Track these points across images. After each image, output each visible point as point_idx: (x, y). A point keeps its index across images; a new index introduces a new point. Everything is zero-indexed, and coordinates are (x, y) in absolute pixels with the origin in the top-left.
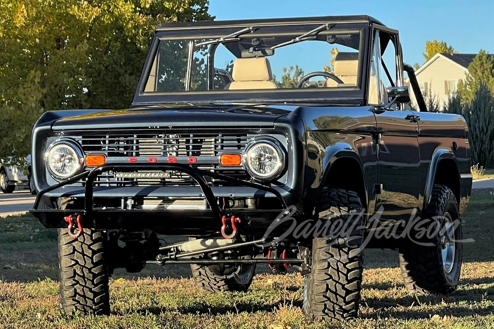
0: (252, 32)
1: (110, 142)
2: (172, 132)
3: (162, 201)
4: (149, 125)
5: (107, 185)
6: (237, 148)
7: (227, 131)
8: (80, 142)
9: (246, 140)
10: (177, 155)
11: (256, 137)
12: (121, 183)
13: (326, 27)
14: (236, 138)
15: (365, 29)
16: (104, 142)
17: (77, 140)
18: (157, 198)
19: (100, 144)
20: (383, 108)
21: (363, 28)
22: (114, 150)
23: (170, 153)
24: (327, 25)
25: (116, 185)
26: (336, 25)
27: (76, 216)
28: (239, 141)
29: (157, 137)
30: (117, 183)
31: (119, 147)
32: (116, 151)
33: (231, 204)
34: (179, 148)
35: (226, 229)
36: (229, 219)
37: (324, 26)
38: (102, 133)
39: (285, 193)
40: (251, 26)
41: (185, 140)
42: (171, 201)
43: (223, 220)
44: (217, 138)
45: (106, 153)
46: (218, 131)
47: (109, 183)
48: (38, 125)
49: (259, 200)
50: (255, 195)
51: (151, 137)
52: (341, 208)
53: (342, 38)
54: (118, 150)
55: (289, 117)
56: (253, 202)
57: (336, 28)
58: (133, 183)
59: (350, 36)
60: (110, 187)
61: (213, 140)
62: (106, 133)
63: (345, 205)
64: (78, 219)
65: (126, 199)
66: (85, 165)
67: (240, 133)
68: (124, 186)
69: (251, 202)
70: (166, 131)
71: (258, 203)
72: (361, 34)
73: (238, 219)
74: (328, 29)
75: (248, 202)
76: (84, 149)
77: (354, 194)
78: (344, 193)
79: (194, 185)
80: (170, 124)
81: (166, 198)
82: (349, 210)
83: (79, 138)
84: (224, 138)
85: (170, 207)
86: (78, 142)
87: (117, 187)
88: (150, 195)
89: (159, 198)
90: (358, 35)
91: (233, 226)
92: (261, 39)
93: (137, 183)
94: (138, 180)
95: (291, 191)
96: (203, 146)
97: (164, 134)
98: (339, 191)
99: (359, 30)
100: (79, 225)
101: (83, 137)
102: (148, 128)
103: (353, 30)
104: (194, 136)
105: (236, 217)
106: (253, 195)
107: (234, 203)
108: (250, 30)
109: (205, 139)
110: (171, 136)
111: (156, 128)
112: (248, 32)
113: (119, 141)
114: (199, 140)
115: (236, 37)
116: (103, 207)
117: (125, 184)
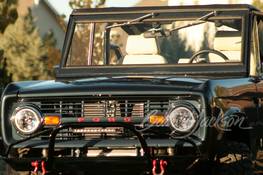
0: (153, 17)
1: (63, 106)
2: (111, 99)
3: (102, 150)
4: (93, 93)
5: (61, 139)
6: (160, 111)
7: (154, 98)
8: (40, 106)
9: (168, 105)
10: (115, 116)
11: (176, 103)
12: (71, 137)
13: (214, 13)
14: (159, 103)
15: (246, 16)
16: (58, 107)
17: (37, 105)
18: (98, 148)
19: (54, 108)
20: (260, 78)
21: (245, 15)
22: (65, 112)
23: (110, 114)
24: (215, 12)
25: (67, 139)
26: (222, 12)
27: (41, 162)
28: (162, 105)
29: (99, 102)
30: (68, 137)
31: (68, 110)
32: (66, 113)
33: (155, 152)
34: (116, 111)
35: (156, 170)
36: (159, 162)
37: (212, 13)
38: (57, 100)
39: (198, 144)
40: (152, 13)
41: (119, 105)
42: (109, 151)
43: (154, 163)
44: (146, 103)
45: (60, 115)
46: (147, 99)
47: (63, 137)
48: (6, 94)
49: (178, 149)
50: (176, 145)
51: (94, 103)
52: (236, 155)
53: (227, 22)
54: (68, 112)
55: (200, 87)
56: (173, 150)
57: (222, 15)
58: (81, 137)
59: (234, 21)
60: (63, 141)
61: (143, 104)
62: (60, 100)
63: (239, 153)
64: (42, 164)
65: (75, 149)
66: (43, 124)
67: (164, 99)
68: (73, 139)
69: (171, 151)
70: (106, 98)
71: (176, 151)
72: (243, 19)
73: (165, 162)
74: (215, 15)
75: (168, 150)
76: (43, 112)
77: (245, 145)
78: (237, 144)
79: (129, 138)
80: (110, 93)
81: (105, 148)
82: (242, 156)
83: (39, 104)
84: (151, 103)
85: (108, 155)
86: (37, 106)
87: (68, 140)
88: (95, 146)
89: (100, 148)
90: (240, 20)
91: (162, 167)
92: (160, 23)
93: (84, 137)
94: (86, 135)
95: (203, 142)
96: (133, 109)
97: (106, 101)
98: (233, 143)
99: (242, 16)
100: (43, 168)
101: (42, 103)
102: (92, 96)
103: (236, 16)
104: (129, 102)
105: (164, 161)
106: (174, 145)
107: (158, 152)
108: (151, 15)
109: (135, 104)
110: (110, 102)
111: (99, 96)
112: (150, 17)
113: (68, 106)
114: (130, 105)
115: (140, 21)
116: (58, 156)
117: (74, 138)
